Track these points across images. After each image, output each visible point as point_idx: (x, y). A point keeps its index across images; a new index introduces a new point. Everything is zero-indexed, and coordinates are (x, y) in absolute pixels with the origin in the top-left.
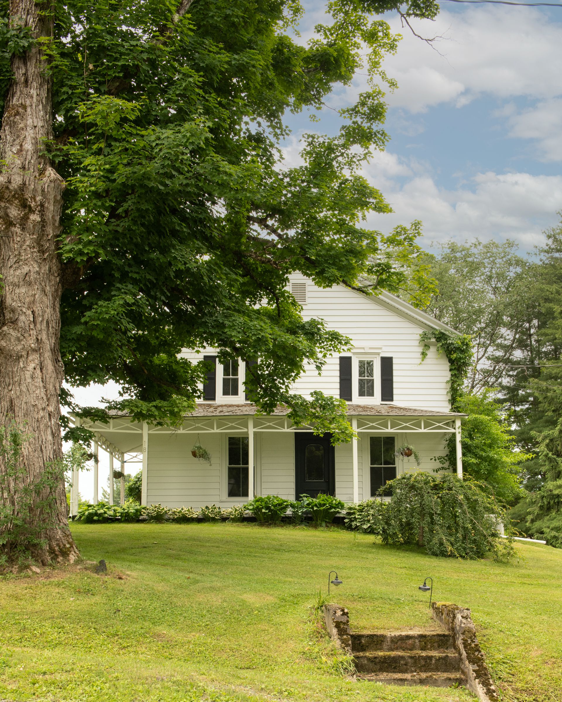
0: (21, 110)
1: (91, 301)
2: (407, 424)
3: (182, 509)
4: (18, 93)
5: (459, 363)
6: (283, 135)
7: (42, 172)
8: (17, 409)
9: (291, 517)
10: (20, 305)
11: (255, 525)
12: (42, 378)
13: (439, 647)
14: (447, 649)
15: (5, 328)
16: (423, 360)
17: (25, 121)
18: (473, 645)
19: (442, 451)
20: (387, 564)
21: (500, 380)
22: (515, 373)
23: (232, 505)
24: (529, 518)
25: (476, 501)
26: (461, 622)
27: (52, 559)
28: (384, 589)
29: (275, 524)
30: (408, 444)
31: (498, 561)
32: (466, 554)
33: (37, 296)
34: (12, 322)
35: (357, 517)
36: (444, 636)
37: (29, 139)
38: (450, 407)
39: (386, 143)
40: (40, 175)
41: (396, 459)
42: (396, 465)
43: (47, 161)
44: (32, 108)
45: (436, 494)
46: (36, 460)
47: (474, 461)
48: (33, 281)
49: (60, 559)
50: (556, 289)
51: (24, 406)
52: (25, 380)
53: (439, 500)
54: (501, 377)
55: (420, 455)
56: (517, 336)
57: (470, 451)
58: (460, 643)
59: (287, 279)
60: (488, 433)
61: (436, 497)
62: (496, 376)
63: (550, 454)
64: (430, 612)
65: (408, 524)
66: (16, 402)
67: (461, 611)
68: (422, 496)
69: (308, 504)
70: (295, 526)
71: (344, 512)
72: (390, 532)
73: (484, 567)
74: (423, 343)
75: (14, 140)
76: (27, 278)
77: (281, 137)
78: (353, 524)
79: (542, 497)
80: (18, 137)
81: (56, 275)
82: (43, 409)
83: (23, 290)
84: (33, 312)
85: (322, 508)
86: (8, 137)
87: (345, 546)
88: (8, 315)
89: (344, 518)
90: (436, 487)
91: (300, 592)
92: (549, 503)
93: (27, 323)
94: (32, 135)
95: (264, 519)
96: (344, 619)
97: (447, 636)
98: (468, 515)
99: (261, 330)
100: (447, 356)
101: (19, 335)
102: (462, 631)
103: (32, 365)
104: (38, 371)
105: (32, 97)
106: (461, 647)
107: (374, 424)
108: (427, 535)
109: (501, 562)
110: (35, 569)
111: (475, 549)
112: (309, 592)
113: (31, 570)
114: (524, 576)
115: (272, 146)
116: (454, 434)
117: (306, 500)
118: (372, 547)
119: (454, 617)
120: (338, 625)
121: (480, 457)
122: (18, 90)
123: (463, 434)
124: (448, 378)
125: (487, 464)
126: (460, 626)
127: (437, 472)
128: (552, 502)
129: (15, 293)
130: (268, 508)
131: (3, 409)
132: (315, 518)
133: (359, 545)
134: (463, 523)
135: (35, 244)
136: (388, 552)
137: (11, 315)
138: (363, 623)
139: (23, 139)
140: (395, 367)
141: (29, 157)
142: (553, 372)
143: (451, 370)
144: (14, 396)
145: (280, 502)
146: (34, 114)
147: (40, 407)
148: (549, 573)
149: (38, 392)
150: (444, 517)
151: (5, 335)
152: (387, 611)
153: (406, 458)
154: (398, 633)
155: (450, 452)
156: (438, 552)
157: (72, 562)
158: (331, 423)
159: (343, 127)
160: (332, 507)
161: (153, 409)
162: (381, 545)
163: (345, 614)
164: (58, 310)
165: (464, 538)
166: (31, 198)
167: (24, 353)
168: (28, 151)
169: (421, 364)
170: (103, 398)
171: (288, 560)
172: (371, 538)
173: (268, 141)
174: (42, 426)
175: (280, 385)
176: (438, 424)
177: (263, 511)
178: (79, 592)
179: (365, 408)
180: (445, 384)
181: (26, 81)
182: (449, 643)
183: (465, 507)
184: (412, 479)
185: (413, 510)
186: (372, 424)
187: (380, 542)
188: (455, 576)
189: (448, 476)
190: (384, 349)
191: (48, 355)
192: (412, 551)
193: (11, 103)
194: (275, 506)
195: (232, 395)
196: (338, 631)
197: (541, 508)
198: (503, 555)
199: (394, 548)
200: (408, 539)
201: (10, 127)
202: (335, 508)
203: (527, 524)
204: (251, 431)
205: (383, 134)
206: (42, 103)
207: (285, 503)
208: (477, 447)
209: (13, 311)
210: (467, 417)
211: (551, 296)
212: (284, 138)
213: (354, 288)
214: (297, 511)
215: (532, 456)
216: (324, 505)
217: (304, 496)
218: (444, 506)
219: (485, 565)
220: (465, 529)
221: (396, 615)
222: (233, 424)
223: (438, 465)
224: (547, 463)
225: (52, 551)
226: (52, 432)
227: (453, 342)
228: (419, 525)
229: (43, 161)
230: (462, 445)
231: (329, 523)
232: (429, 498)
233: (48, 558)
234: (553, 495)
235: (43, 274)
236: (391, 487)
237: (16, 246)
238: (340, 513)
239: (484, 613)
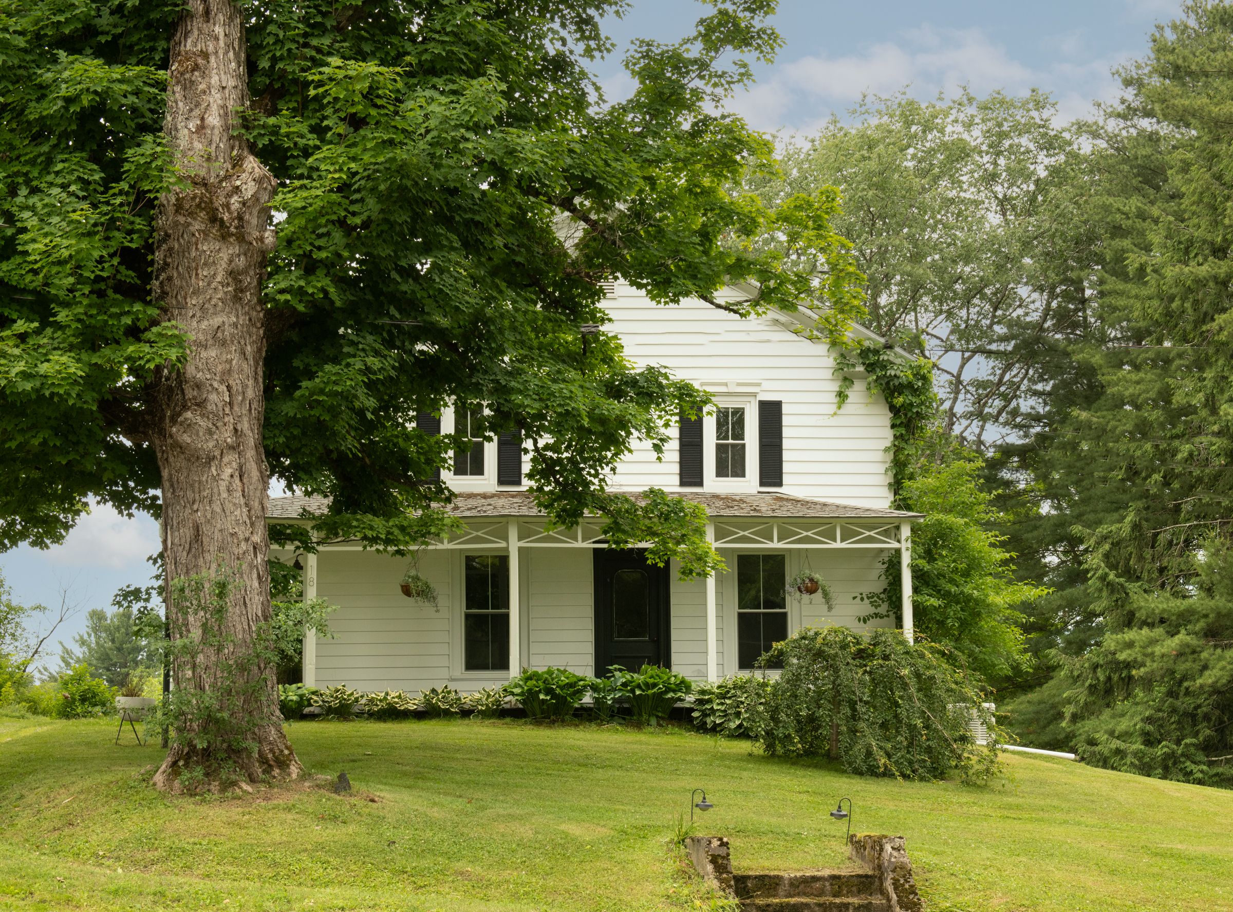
0: (200, 61)
1: (306, 361)
2: (809, 534)
3: (387, 694)
4: (196, 32)
5: (909, 414)
6: (601, 51)
7: (237, 163)
8: (206, 540)
9: (590, 709)
10: (208, 376)
11: (526, 723)
12: (243, 491)
13: (859, 892)
14: (871, 895)
15: (189, 414)
16: (839, 408)
17: (207, 79)
18: (907, 886)
19: (876, 583)
20: (776, 786)
21: (1014, 404)
22: (1048, 388)
23: (480, 685)
24: (1068, 710)
25: (932, 678)
26: (891, 855)
27: (264, 772)
28: (774, 821)
29: (563, 721)
30: (810, 569)
31: (968, 784)
32: (913, 771)
33: (234, 362)
34: (198, 405)
35: (715, 707)
36: (867, 876)
37: (214, 108)
38: (891, 497)
39: (777, 49)
40: (234, 167)
41: (788, 598)
42: (788, 609)
43: (243, 144)
44: (217, 57)
45: (861, 666)
46: (237, 619)
47: (934, 602)
48: (228, 338)
49: (276, 772)
50: (1138, 208)
51: (217, 535)
52: (219, 494)
53: (867, 678)
54: (1016, 396)
55: (833, 590)
56: (1054, 304)
57: (927, 584)
58: (888, 885)
59: (601, 290)
60: (963, 548)
61: (860, 671)
62: (1004, 396)
63: (1112, 576)
64: (848, 850)
65: (812, 719)
66: (205, 529)
67: (892, 840)
68: (836, 670)
69: (624, 685)
70: (600, 725)
71: (690, 698)
72: (780, 733)
73: (942, 793)
74: (840, 375)
75: (191, 110)
76: (219, 334)
77: (597, 54)
78: (709, 720)
79: (1095, 667)
80: (198, 105)
81: (259, 325)
82: (247, 540)
83: (213, 353)
84: (229, 388)
85: (650, 692)
86: (181, 104)
87: (699, 758)
88: (190, 393)
89: (692, 710)
90: (861, 654)
91: (645, 823)
92: (1109, 679)
93: (220, 405)
94: (220, 102)
95: (543, 712)
96: (723, 851)
97: (870, 877)
98: (918, 704)
99: (571, 398)
100: (886, 399)
101: (210, 425)
102: (892, 867)
103: (228, 471)
104: (237, 480)
105: (217, 39)
106: (890, 889)
107: (746, 533)
108: (845, 739)
109: (975, 784)
110: (245, 786)
111: (928, 764)
112: (659, 823)
113: (240, 788)
114: (1010, 807)
115: (583, 76)
116: (898, 552)
117: (621, 677)
118: (748, 761)
119: (882, 849)
120: (714, 860)
121: (946, 595)
122: (196, 25)
123: (914, 551)
124: (888, 443)
125: (958, 607)
126: (889, 861)
127: (865, 622)
128: (1115, 677)
129: (200, 358)
130: (549, 691)
131: (183, 540)
132: (636, 710)
133: (723, 757)
134: (908, 717)
135: (230, 280)
136: (775, 768)
137: (195, 393)
138: (745, 863)
139: (206, 109)
140: (786, 420)
141: (216, 139)
142: (1127, 393)
143: (893, 426)
144: (203, 520)
145: (573, 680)
146: (222, 67)
147: (241, 537)
148: (1055, 802)
149: (237, 513)
150: (874, 707)
151: (189, 425)
152: (782, 849)
153: (806, 597)
154: (799, 874)
155: (890, 584)
156: (864, 769)
157: (294, 776)
158: (678, 543)
159: (702, 22)
160: (668, 690)
161: (396, 531)
162: (763, 757)
163: (723, 844)
164: (261, 380)
165: (911, 745)
166: (223, 205)
167: (217, 453)
168: (213, 128)
169: (835, 414)
170: (304, 510)
171: (608, 780)
172: (744, 746)
173: (577, 69)
174: (245, 567)
175: (589, 478)
176: (868, 533)
177: (542, 697)
178: (323, 818)
179: (729, 501)
180: (881, 453)
181: (207, 12)
182: (874, 887)
183: (913, 690)
184: (819, 640)
185: (820, 693)
186: (742, 533)
187: (761, 752)
188: (891, 806)
189: (883, 634)
190: (766, 385)
191: (250, 454)
192: (817, 766)
193: (182, 48)
194: (562, 688)
195: (471, 474)
196: (715, 867)
197: (1092, 689)
198: (977, 774)
199: (786, 762)
200: (811, 746)
201: (185, 89)
202: (674, 691)
203: (1064, 724)
204: (514, 546)
205: (773, 36)
206: (234, 49)
207: (581, 683)
208: (941, 575)
209: (198, 386)
210: (922, 520)
211: (1126, 224)
212: (602, 57)
213: (719, 306)
214: (604, 697)
215: (1046, 591)
216: (655, 685)
217: (616, 670)
218: (876, 686)
219: (946, 790)
220: (912, 728)
221: (796, 855)
222: (479, 534)
223: (866, 608)
224: (1105, 594)
225: (263, 760)
226: (259, 574)
227: (898, 373)
228: (831, 720)
229: (237, 143)
230: (913, 571)
231: (663, 718)
232: (849, 674)
233: (258, 770)
234: (1118, 663)
235: (242, 326)
236: (781, 653)
237: (201, 283)
238: (683, 700)
239: (931, 852)
